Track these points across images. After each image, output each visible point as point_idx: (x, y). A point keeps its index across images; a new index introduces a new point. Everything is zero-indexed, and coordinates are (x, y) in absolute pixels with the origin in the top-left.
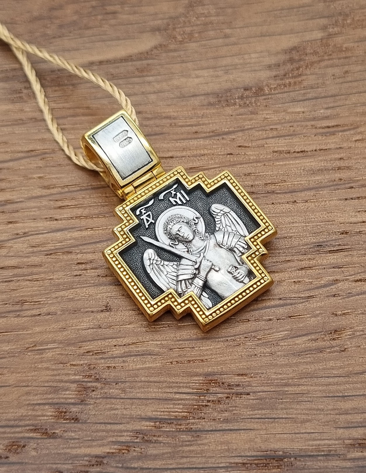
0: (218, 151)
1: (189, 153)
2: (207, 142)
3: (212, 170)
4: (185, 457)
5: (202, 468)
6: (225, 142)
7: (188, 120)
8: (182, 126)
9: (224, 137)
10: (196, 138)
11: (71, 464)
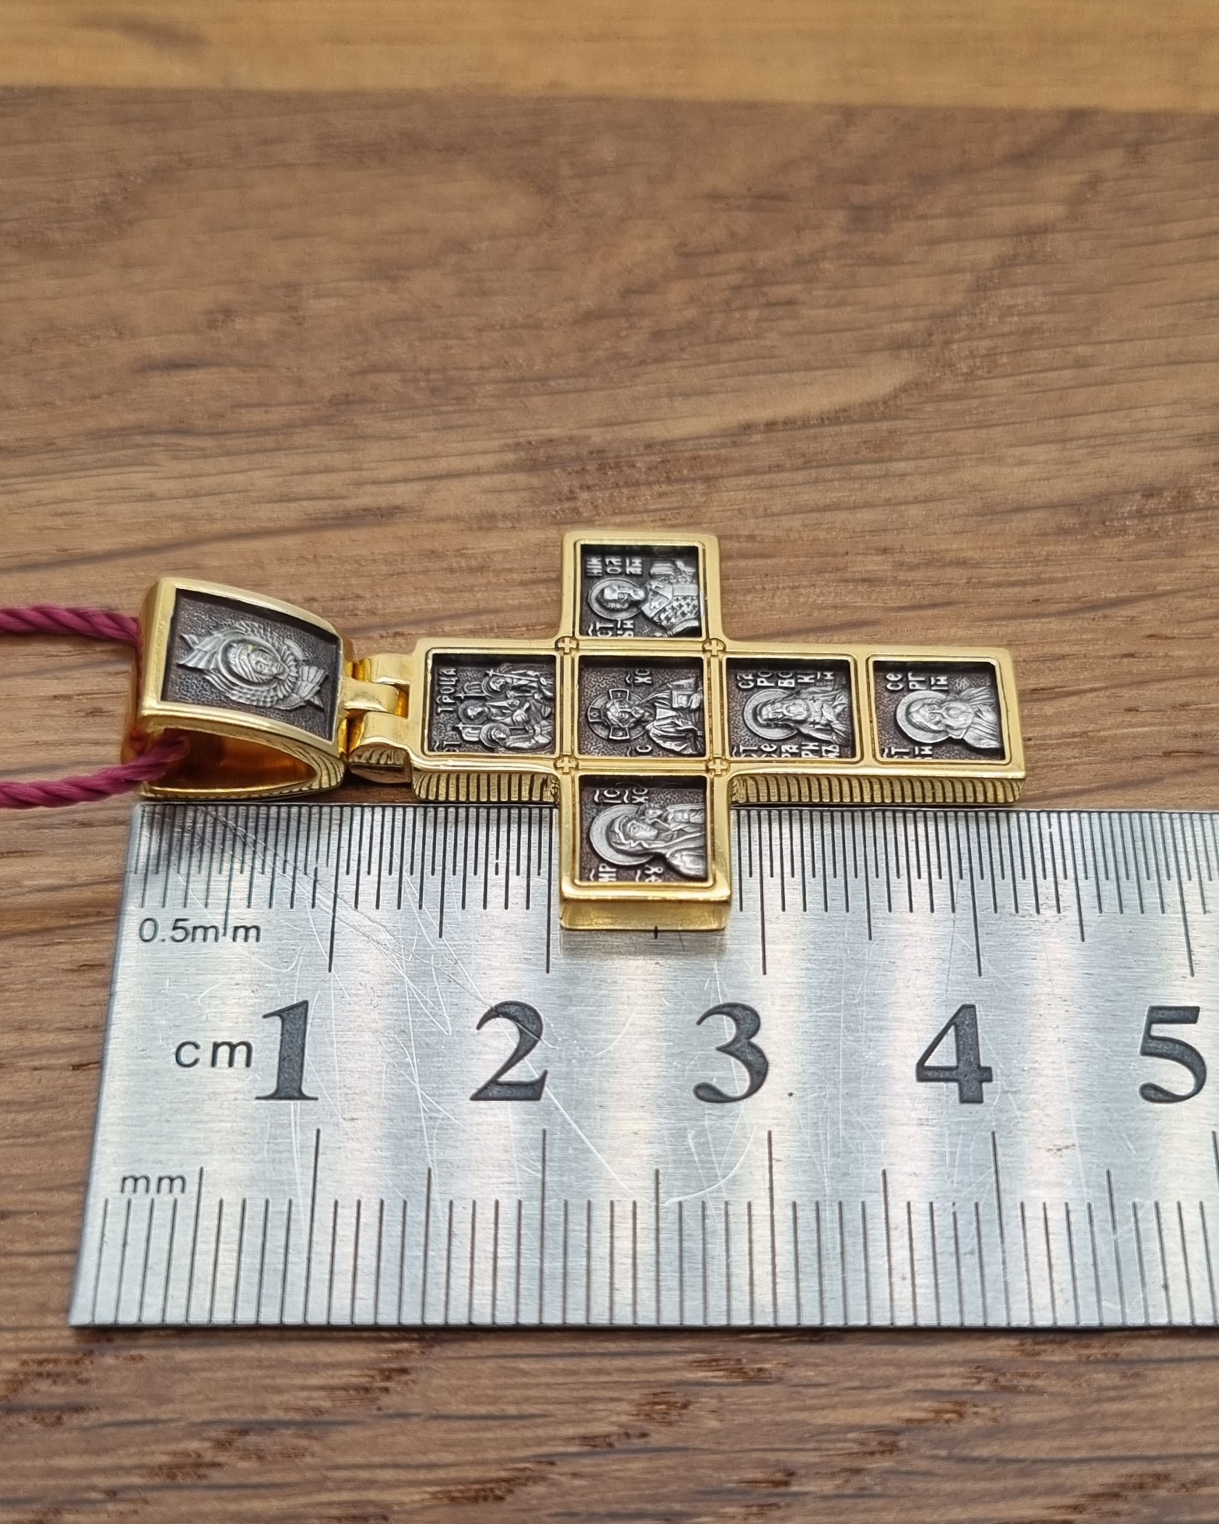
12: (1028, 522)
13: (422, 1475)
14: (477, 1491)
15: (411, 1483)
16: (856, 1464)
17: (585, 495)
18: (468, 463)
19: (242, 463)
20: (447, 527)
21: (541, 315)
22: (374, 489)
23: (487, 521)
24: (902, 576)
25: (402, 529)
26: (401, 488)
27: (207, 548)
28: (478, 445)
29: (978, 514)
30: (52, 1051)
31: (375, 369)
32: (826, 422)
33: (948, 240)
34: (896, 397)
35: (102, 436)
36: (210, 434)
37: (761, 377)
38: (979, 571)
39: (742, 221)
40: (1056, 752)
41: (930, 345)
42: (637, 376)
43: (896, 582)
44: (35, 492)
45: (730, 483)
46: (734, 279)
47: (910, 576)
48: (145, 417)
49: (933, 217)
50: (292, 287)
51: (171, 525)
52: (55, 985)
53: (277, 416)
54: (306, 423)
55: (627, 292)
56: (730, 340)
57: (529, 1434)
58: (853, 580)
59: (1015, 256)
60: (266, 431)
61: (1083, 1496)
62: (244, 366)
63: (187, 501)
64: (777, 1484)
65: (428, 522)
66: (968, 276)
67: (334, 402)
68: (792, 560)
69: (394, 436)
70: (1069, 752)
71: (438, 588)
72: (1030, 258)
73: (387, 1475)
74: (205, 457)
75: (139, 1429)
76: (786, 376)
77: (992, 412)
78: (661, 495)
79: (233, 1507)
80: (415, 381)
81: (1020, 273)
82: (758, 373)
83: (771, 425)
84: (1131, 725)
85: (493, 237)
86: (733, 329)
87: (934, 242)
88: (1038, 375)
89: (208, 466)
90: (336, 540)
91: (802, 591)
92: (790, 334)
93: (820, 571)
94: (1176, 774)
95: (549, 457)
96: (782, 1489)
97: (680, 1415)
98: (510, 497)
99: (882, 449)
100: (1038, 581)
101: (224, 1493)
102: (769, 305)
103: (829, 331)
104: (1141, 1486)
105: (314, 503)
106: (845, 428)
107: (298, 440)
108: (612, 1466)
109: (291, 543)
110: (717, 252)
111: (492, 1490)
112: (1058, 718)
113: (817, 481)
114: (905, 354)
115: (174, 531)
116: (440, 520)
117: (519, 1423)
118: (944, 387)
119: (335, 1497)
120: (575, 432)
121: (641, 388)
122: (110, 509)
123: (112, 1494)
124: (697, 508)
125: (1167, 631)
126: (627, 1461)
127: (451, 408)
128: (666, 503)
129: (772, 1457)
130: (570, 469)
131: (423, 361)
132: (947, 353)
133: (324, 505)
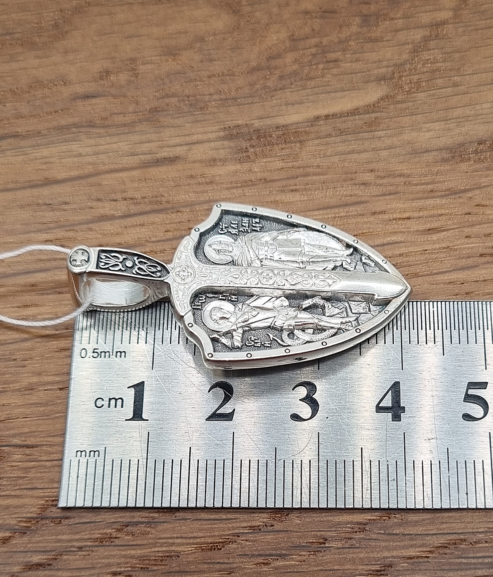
0: (455, 211)
1: (425, 213)
2: (444, 201)
3: (452, 231)
4: (445, 523)
5: (462, 533)
6: (462, 200)
7: (422, 178)
8: (417, 185)
9: (461, 195)
10: (432, 198)
11: (335, 531)
12: (430, 157)
13: (191, 541)
14: (212, 546)
15: (187, 544)
16: (351, 536)
17: (252, 150)
18: (205, 137)
19: (115, 139)
20: (197, 165)
21: (234, 70)
22: (168, 149)
23: (213, 162)
24: (379, 181)
25: (179, 166)
26: (178, 149)
27: (103, 176)
28: (209, 129)
29: (409, 154)
30: (52, 383)
31: (167, 96)
32: (350, 114)
33: (402, 29)
34: (378, 102)
35: (61, 129)
36: (103, 127)
37: (324, 95)
38: (409, 179)
39: (317, 24)
40: (437, 255)
41: (393, 78)
42: (274, 96)
43: (376, 185)
44: (35, 154)
45: (310, 143)
46: (313, 50)
47: (381, 181)
48: (76, 120)
49: (396, 19)
50: (133, 60)
51: (88, 167)
52: (52, 357)
53: (128, 119)
54: (140, 121)
55: (269, 58)
56: (311, 79)
57: (230, 525)
58: (358, 184)
59: (430, 36)
60: (124, 125)
61: (433, 547)
62: (115, 97)
63: (94, 156)
64: (321, 543)
65: (189, 163)
66: (410, 46)
67: (152, 111)
68: (334, 176)
69: (175, 126)
70: (442, 256)
71: (194, 192)
72: (437, 37)
73: (179, 541)
74: (101, 137)
75: (89, 525)
76: (334, 94)
77: (418, 108)
78: (282, 149)
79: (124, 553)
80: (183, 101)
81: (432, 44)
82: (322, 93)
83: (327, 117)
84: (467, 243)
85: (214, 34)
86: (312, 74)
87: (397, 31)
88: (436, 91)
89: (102, 141)
90: (154, 172)
91: (338, 189)
92: (336, 75)
93: (345, 180)
94: (484, 263)
95: (237, 133)
96: (323, 545)
97: (286, 518)
98: (222, 151)
99: (372, 125)
100: (433, 182)
101: (120, 548)
102: (328, 62)
103: (352, 73)
104: (455, 544)
105: (145, 156)
106: (357, 117)
107: (137, 129)
108: (260, 537)
109: (135, 173)
110: (307, 38)
111: (217, 546)
112: (438, 241)
113: (345, 141)
114: (383, 82)
115: (89, 169)
116: (194, 162)
117: (226, 521)
118: (398, 97)
119: (160, 549)
120: (248, 122)
121: (275, 102)
122: (64, 160)
123: (80, 548)
124: (297, 155)
125: (484, 203)
126: (266, 535)
127: (198, 113)
128: (284, 152)
129: (319, 533)
130: (246, 139)
131: (187, 92)
132: (400, 81)
133: (148, 157)
